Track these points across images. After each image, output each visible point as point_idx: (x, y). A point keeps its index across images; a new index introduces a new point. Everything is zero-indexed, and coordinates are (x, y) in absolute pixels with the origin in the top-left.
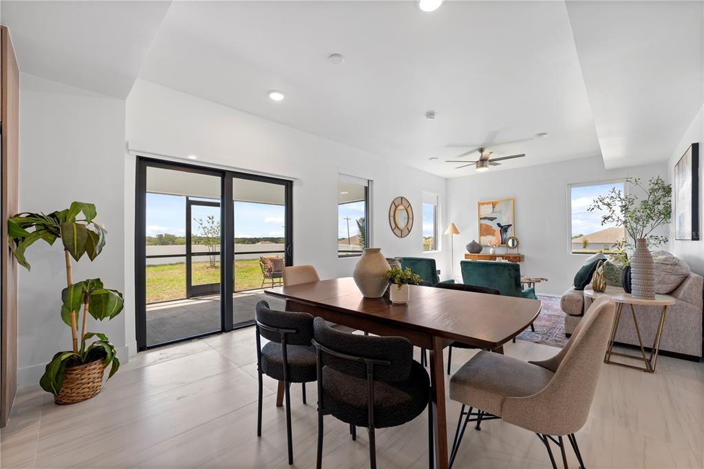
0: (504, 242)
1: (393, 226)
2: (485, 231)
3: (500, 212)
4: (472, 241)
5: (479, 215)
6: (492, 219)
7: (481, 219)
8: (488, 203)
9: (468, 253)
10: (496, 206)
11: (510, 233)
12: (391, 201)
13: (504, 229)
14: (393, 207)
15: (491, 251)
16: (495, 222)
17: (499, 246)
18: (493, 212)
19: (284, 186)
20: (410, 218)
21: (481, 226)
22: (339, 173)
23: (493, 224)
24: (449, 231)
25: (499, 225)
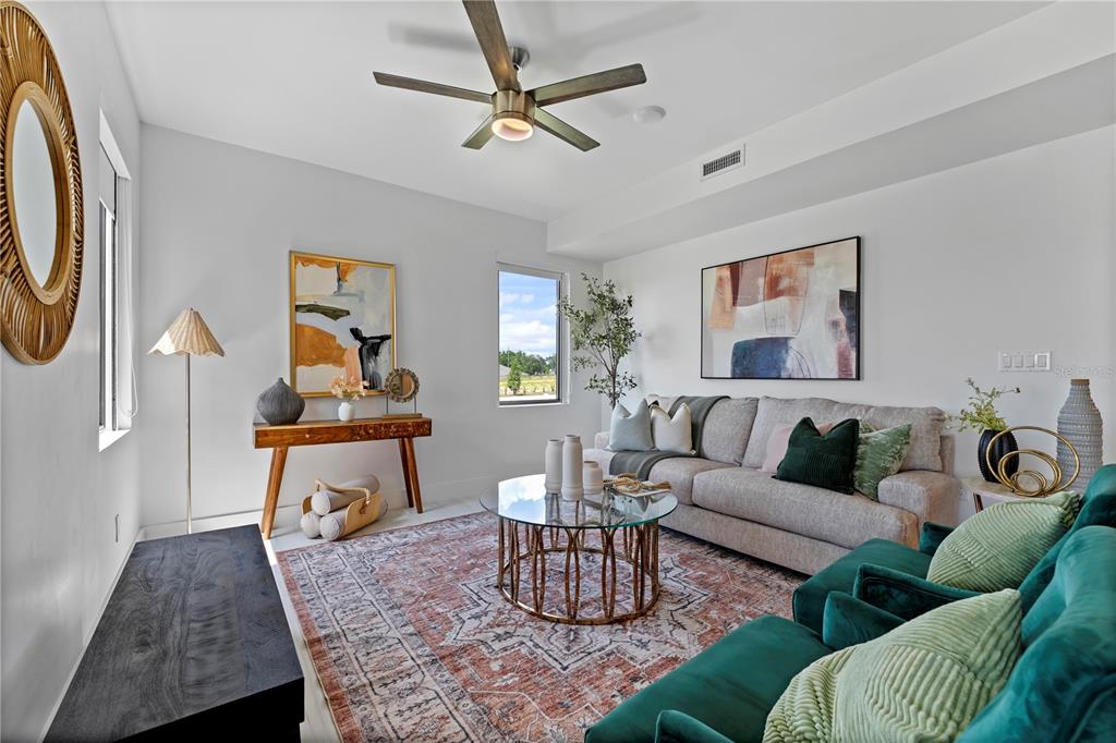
2: (309, 348)
3: (359, 295)
4: (274, 382)
5: (292, 295)
6: (335, 314)
7: (298, 308)
8: (322, 262)
9: (264, 424)
10: (349, 276)
11: (386, 361)
13: (371, 347)
15: (341, 412)
16: (345, 324)
18: (338, 293)
21: (297, 331)
23: (339, 330)
25: (356, 333)
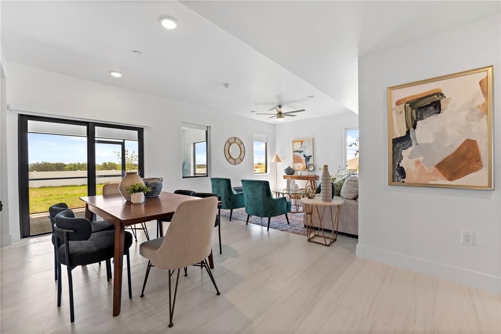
0: (307, 167)
1: (228, 157)
2: (296, 160)
3: (305, 147)
4: (288, 167)
5: (293, 149)
6: (300, 152)
7: (294, 151)
8: (298, 141)
9: (286, 174)
10: (303, 143)
11: (311, 161)
12: (226, 140)
13: (308, 158)
14: (228, 144)
15: (299, 173)
16: (303, 154)
17: (304, 170)
18: (301, 147)
19: (137, 132)
20: (242, 151)
21: (294, 156)
22: (182, 122)
23: (301, 155)
24: (273, 160)
25: (304, 156)
